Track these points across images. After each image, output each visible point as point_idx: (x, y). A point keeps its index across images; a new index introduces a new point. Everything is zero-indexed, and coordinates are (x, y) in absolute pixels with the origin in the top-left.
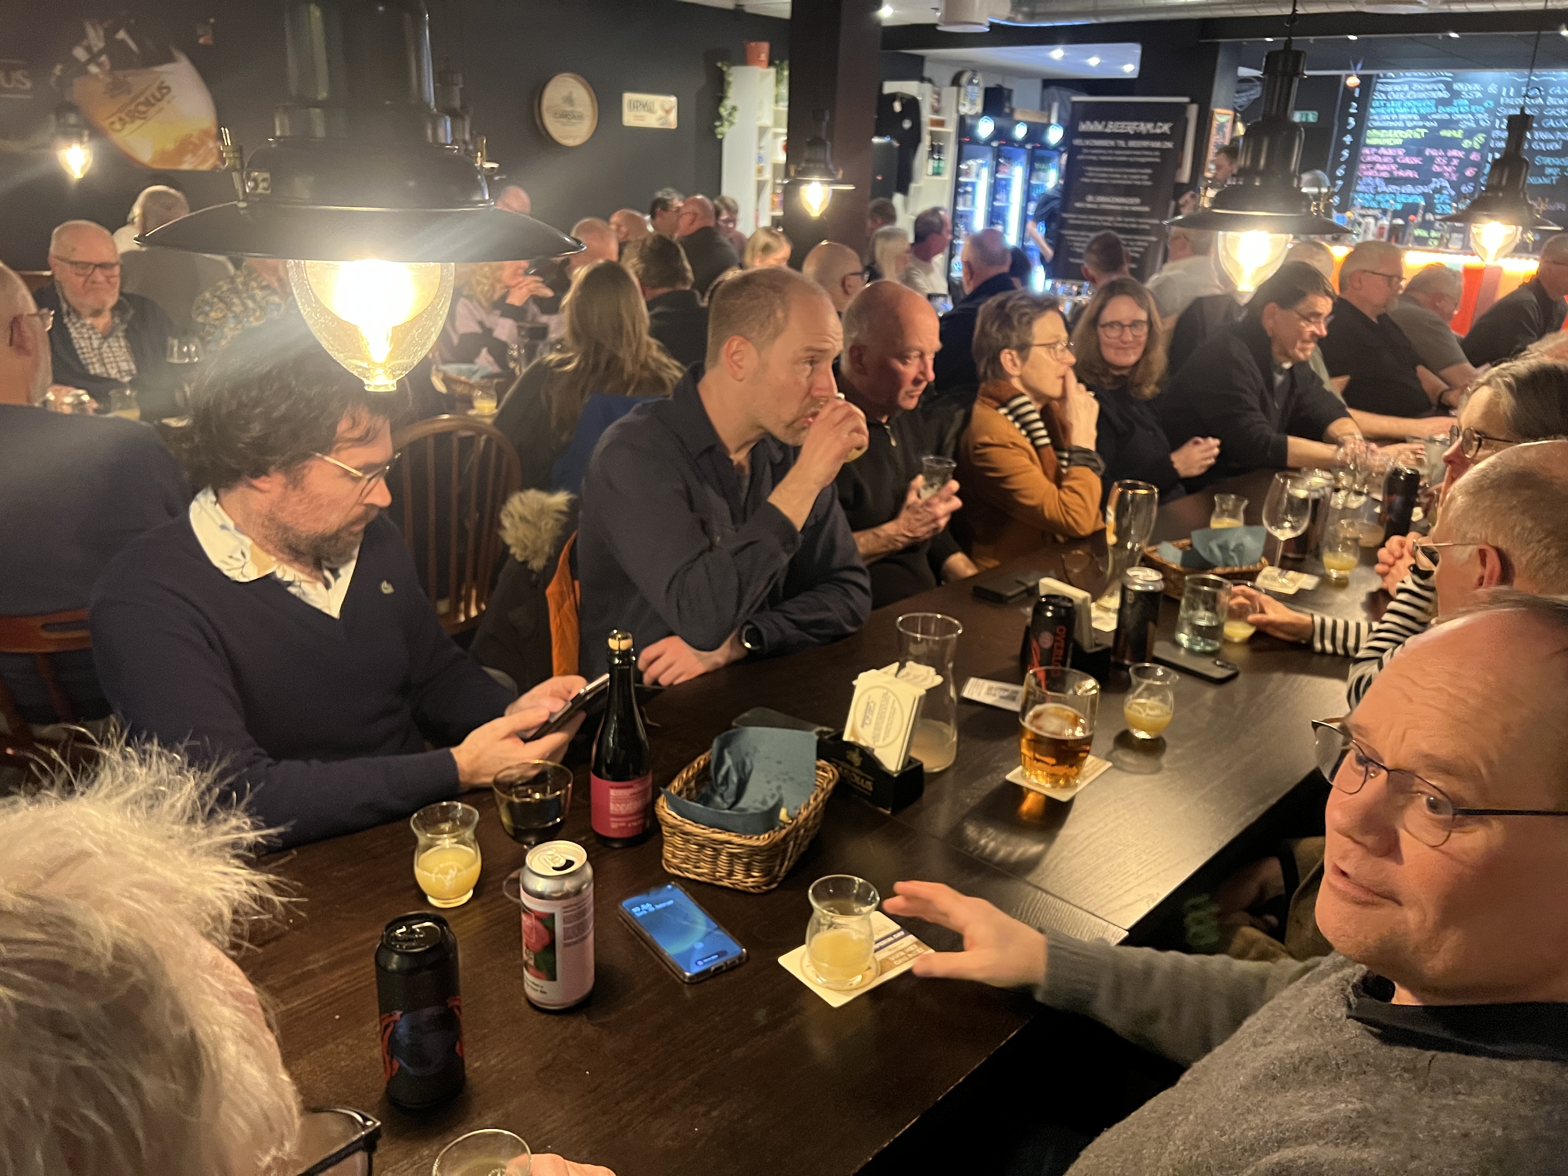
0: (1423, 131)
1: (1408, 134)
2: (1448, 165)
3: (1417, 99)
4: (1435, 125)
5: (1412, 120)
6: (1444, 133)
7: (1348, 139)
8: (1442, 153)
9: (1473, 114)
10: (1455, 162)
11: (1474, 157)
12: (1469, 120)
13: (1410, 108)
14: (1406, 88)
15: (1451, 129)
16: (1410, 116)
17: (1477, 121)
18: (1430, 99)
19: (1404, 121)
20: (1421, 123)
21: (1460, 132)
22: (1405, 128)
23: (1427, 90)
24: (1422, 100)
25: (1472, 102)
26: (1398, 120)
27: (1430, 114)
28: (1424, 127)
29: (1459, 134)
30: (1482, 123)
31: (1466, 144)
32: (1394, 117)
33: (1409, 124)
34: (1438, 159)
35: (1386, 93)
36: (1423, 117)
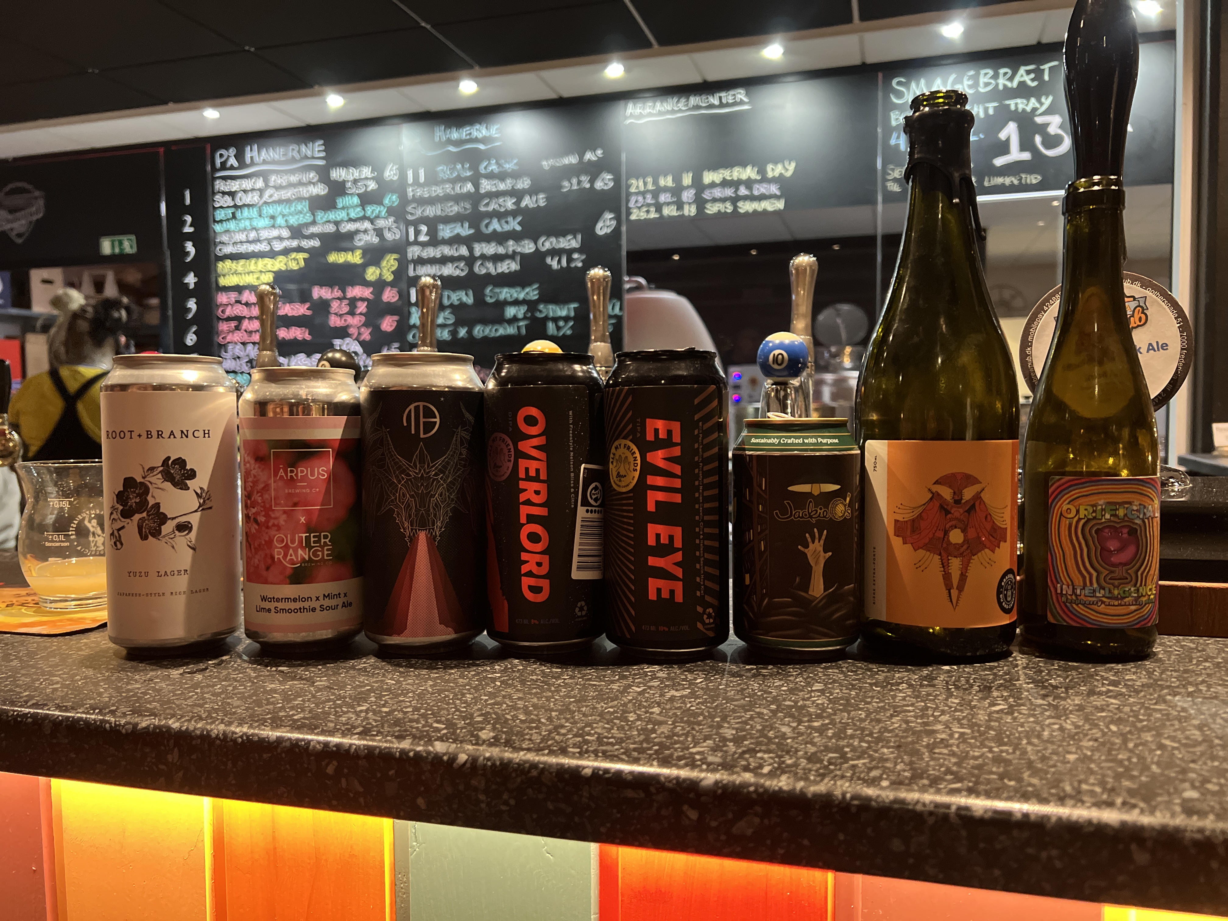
0: (301, 256)
1: (279, 264)
2: (352, 313)
3: (280, 202)
4: (316, 243)
5: (280, 238)
6: (334, 258)
7: (191, 279)
8: (338, 293)
9: (372, 222)
10: (362, 307)
11: (390, 296)
12: (365, 231)
13: (273, 217)
14: (260, 183)
15: (345, 250)
16: (275, 233)
17: (379, 232)
18: (300, 199)
19: (269, 241)
20: (295, 243)
21: (358, 253)
22: (272, 254)
23: (291, 185)
24: (288, 201)
25: (366, 199)
26: (257, 241)
27: (307, 225)
28: (299, 249)
29: (356, 258)
30: (389, 236)
31: (372, 274)
32: (253, 235)
33: (278, 246)
34: (335, 305)
35: (232, 194)
36: (296, 232)
